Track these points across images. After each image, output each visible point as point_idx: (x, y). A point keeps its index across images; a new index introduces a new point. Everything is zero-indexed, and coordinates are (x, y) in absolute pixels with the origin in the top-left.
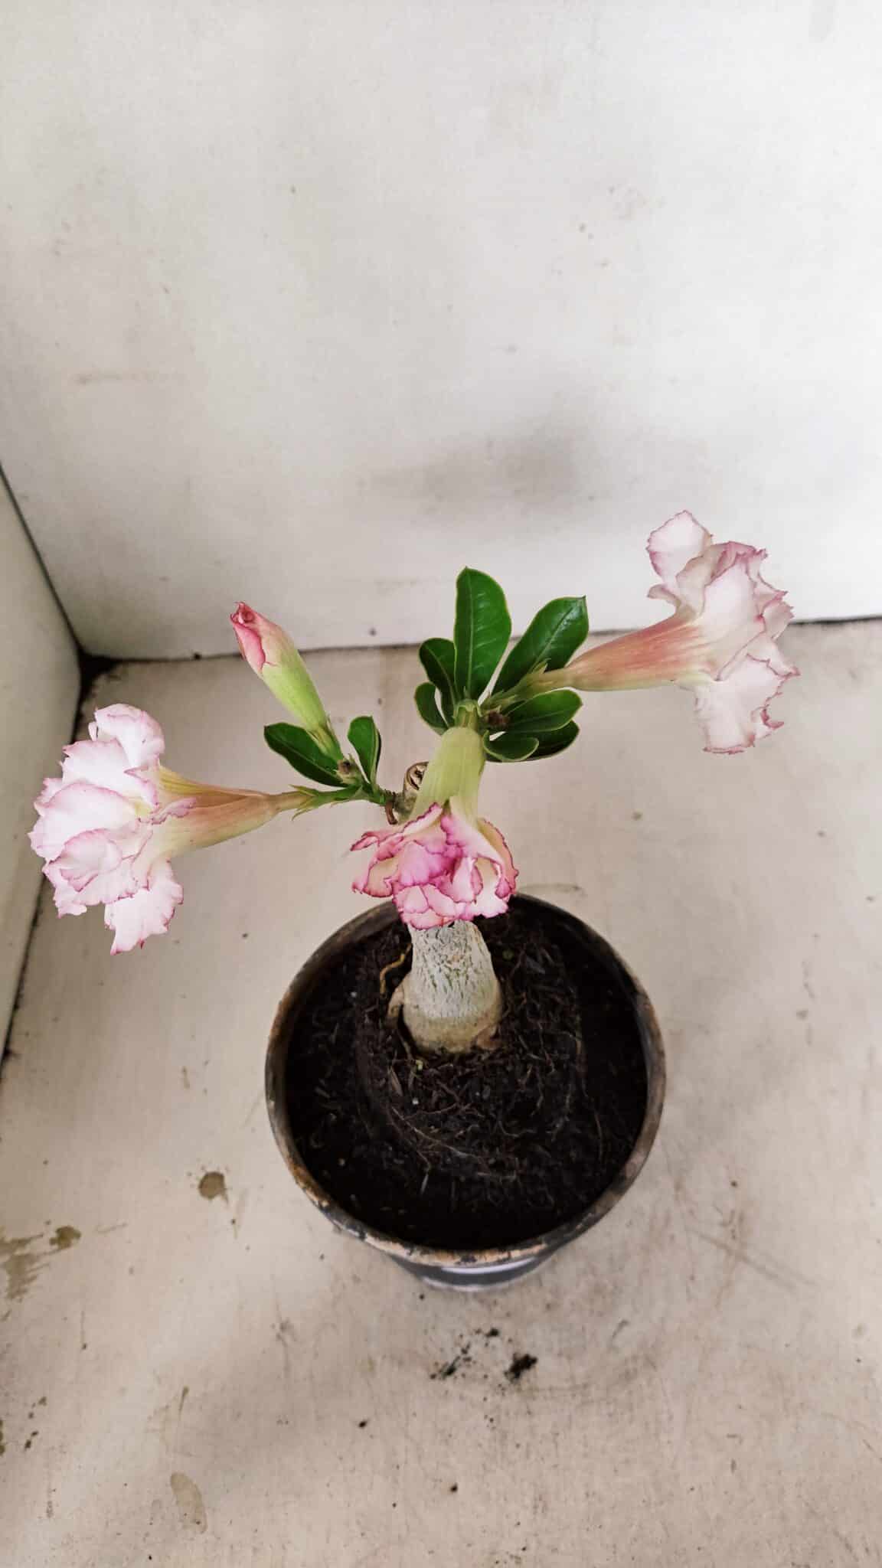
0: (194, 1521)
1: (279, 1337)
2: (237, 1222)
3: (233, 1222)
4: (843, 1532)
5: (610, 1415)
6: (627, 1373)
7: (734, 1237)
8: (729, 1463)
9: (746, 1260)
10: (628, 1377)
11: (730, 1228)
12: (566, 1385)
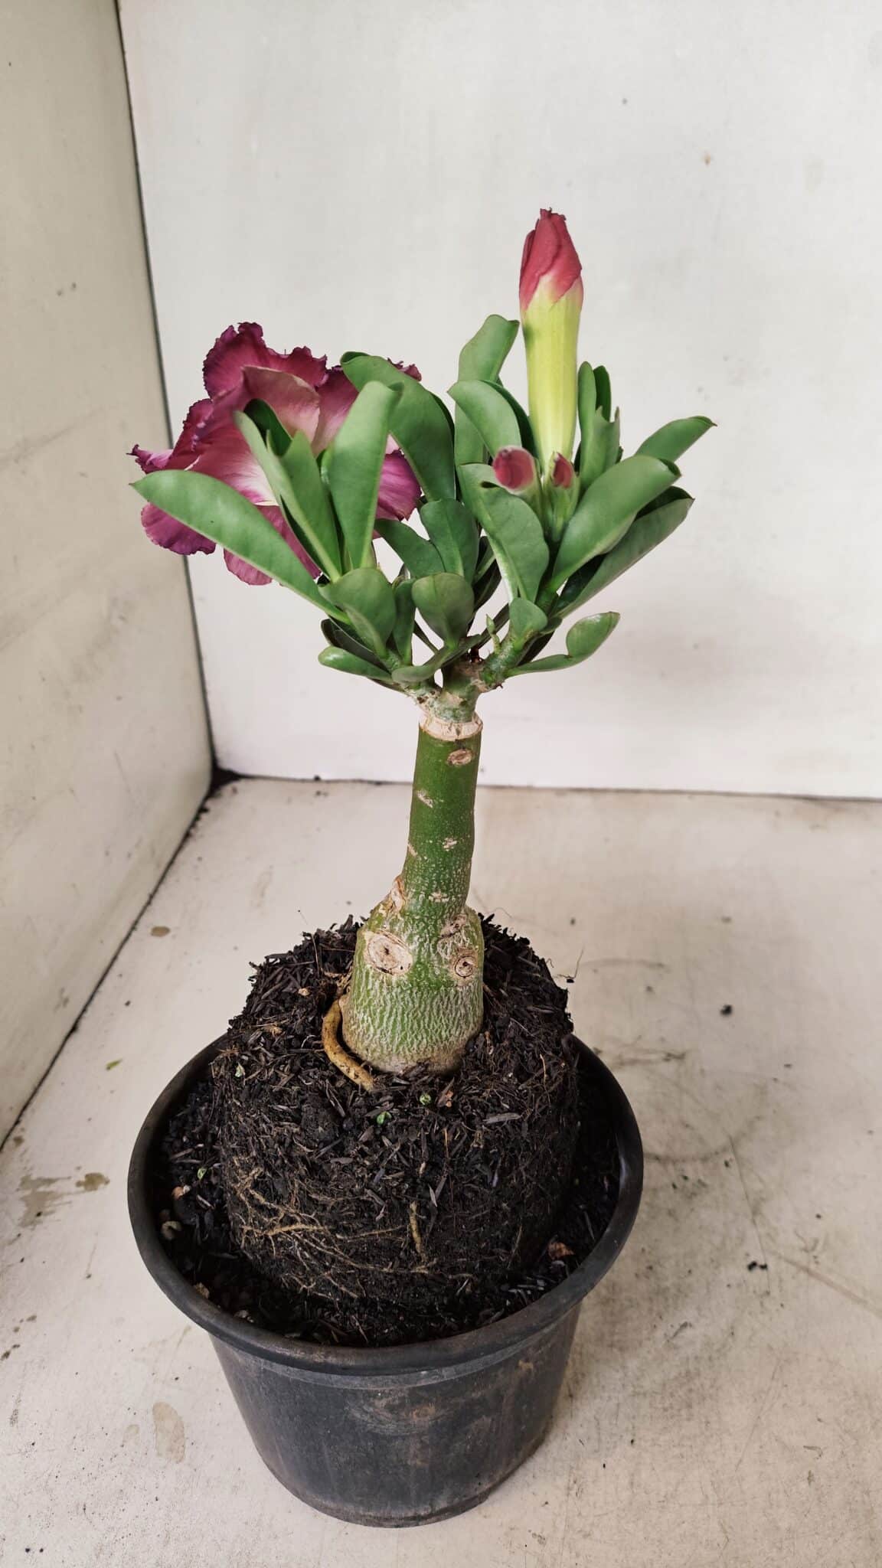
0: (171, 1450)
5: (665, 1409)
7: (817, 1262)
8: (806, 1474)
9: (830, 1284)
10: (688, 1376)
11: (813, 1253)
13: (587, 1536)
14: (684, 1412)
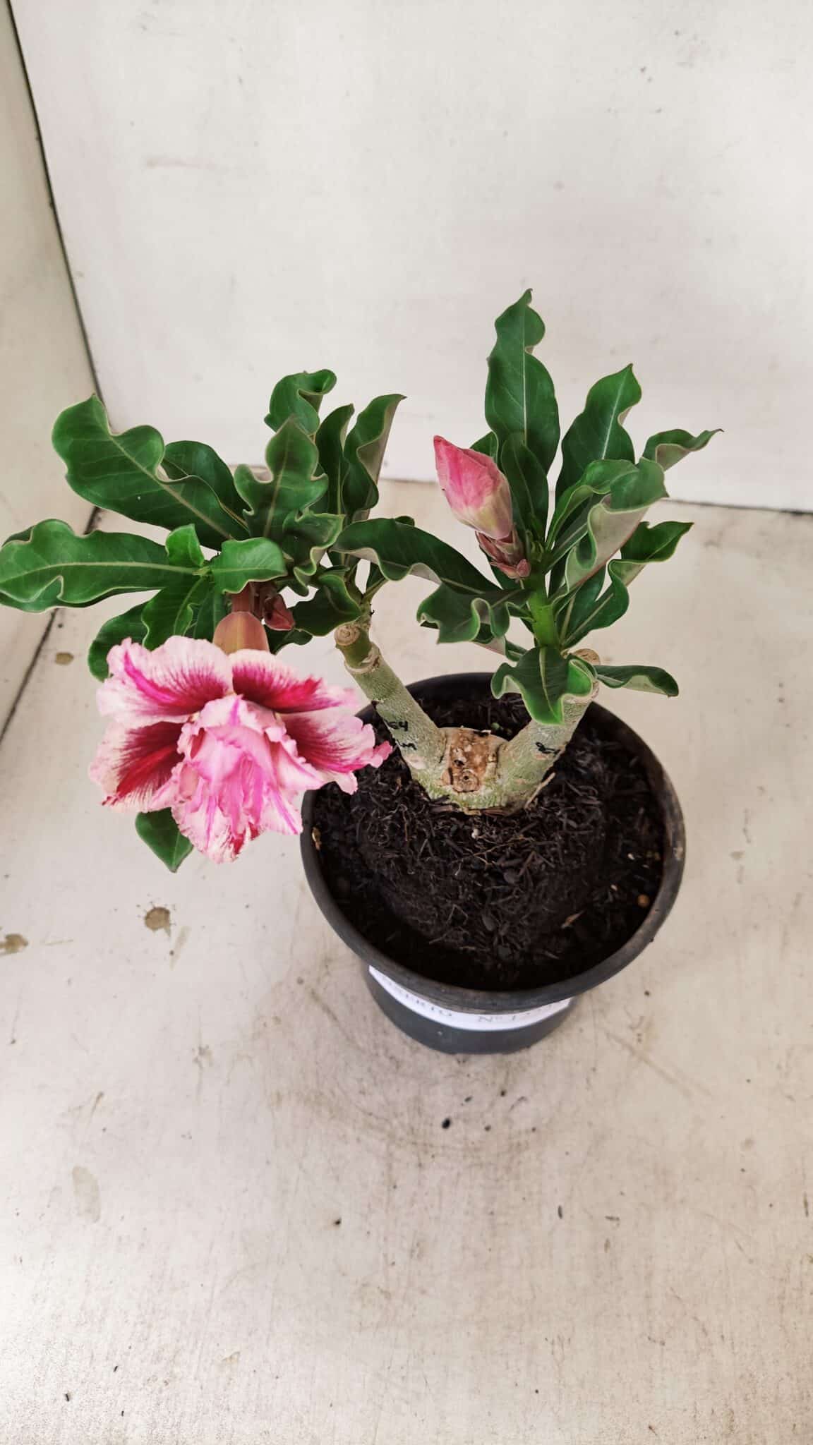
0: (89, 1211)
1: (196, 1060)
2: (175, 953)
3: (172, 953)
4: (702, 1318)
5: (497, 1180)
6: (519, 1144)
7: (639, 1040)
8: (604, 1242)
9: (647, 1062)
10: (517, 1148)
11: (638, 1031)
12: (459, 1146)
13: (423, 1292)
14: (512, 1183)
